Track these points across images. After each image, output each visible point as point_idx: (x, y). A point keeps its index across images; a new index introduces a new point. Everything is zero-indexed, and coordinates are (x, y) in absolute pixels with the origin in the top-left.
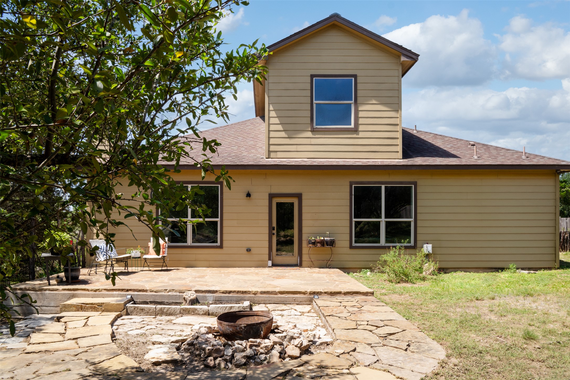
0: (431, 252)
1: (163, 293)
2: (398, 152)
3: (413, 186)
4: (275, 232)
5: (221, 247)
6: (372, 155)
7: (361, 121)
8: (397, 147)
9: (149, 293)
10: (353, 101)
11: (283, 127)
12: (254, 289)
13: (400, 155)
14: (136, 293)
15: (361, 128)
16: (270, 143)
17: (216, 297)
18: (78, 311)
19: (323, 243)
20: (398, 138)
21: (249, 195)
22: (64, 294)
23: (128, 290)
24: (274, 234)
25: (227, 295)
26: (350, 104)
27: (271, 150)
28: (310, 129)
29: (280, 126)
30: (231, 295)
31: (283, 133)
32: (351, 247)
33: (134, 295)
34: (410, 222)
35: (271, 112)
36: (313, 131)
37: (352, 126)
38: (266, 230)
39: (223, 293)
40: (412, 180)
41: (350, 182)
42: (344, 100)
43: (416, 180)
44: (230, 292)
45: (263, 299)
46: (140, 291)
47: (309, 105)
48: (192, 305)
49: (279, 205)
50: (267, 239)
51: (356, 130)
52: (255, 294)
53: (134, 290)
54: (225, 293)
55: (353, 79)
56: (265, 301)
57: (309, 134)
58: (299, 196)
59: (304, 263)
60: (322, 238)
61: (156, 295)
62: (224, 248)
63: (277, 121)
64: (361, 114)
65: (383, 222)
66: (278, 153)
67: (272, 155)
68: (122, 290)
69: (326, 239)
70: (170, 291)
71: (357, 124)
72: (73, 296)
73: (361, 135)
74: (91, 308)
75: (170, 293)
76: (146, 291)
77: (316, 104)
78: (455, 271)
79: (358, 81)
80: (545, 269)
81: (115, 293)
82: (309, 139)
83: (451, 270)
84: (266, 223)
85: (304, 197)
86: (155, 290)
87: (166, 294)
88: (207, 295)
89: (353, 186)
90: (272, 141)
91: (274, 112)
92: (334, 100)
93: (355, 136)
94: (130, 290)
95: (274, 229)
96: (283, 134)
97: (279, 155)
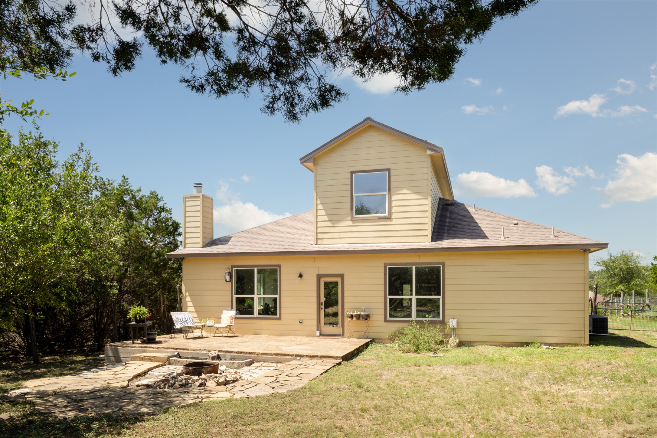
0: (456, 326)
1: (198, 352)
2: (427, 236)
3: (441, 266)
4: (323, 306)
5: (279, 319)
6: (404, 239)
7: (394, 209)
8: (427, 231)
9: (190, 351)
10: (387, 192)
11: (328, 218)
12: (257, 351)
13: (429, 238)
14: (182, 351)
15: (394, 216)
16: (318, 232)
17: (232, 356)
18: (141, 361)
19: (358, 317)
20: (427, 223)
21: (301, 276)
22: (139, 350)
23: (177, 349)
24: (322, 308)
25: (239, 354)
26: (385, 195)
27: (318, 237)
28: (350, 219)
29: (326, 217)
30: (241, 355)
31: (329, 222)
32: (386, 321)
33: (180, 352)
34: (439, 299)
35: (318, 205)
36: (353, 220)
37: (386, 214)
38: (315, 305)
39: (237, 353)
40: (441, 261)
41: (384, 264)
42: (380, 192)
43: (444, 261)
44: (241, 353)
45: (263, 358)
46: (184, 349)
47: (350, 198)
48: (213, 360)
49: (326, 284)
50: (316, 312)
51: (389, 218)
52: (258, 354)
53: (181, 349)
54: (238, 353)
55: (387, 172)
56: (264, 360)
57: (350, 223)
58: (342, 276)
59: (346, 334)
60: (359, 313)
61: (194, 353)
62: (282, 320)
63: (323, 212)
64: (394, 203)
65: (414, 298)
66: (324, 240)
67: (320, 242)
68: (173, 348)
69: (361, 313)
70: (202, 350)
71: (390, 213)
72: (144, 351)
73: (394, 221)
74: (148, 359)
75: (203, 352)
76: (188, 350)
77: (356, 196)
78: (482, 345)
79: (392, 174)
80: (572, 345)
81: (169, 350)
82: (350, 227)
83: (478, 343)
84: (315, 299)
85: (345, 277)
86: (193, 349)
87: (200, 352)
88: (226, 354)
89: (387, 267)
90: (319, 230)
91: (321, 205)
92: (371, 193)
93: (389, 223)
94: (178, 349)
95: (322, 305)
96: (329, 224)
97: (325, 241)
